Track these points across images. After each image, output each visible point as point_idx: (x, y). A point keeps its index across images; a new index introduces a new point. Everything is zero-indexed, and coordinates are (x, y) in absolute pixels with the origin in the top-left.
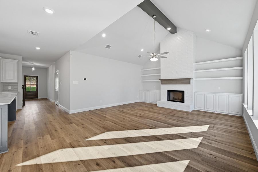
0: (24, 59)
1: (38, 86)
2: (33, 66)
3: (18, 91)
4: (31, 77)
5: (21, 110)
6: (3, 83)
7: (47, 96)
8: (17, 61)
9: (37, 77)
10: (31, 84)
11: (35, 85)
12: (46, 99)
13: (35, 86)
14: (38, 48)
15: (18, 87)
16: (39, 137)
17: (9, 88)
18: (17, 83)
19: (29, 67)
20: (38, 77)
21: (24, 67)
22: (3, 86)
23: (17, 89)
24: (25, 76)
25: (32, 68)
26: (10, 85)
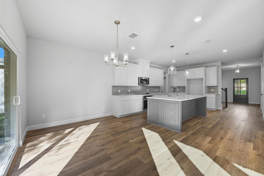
0: (223, 64)
2: (238, 68)
3: (218, 93)
4: (240, 79)
5: (220, 110)
6: (208, 87)
7: (260, 102)
8: (216, 67)
10: (240, 87)
11: (246, 88)
14: (225, 51)
16: (203, 135)
17: (212, 91)
19: (234, 70)
20: (249, 79)
22: (208, 89)
23: (218, 91)
24: (234, 80)
25: (237, 70)
26: (212, 88)
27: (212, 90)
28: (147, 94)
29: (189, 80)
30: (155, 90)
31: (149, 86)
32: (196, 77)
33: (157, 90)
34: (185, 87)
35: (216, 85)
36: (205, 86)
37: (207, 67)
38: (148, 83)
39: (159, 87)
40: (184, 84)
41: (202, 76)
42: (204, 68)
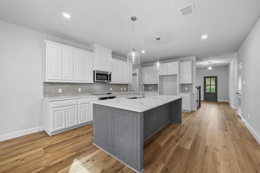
0: (198, 59)
1: (218, 87)
2: (210, 65)
3: (193, 92)
4: (210, 77)
5: (195, 111)
6: (182, 84)
8: (190, 62)
9: (216, 78)
10: (210, 85)
12: (227, 104)
13: (214, 87)
15: (192, 88)
18: (192, 84)
19: (206, 68)
20: (218, 78)
21: (199, 69)
22: (182, 87)
23: (192, 90)
24: (205, 78)
25: (209, 67)
26: (186, 86)
27: (186, 88)
28: (108, 94)
29: (161, 77)
30: (122, 88)
31: (111, 83)
32: (169, 74)
33: (125, 89)
34: (158, 84)
35: (191, 83)
36: (179, 84)
37: (181, 61)
38: (110, 79)
39: (128, 85)
40: (156, 81)
41: (176, 73)
42: (177, 62)
